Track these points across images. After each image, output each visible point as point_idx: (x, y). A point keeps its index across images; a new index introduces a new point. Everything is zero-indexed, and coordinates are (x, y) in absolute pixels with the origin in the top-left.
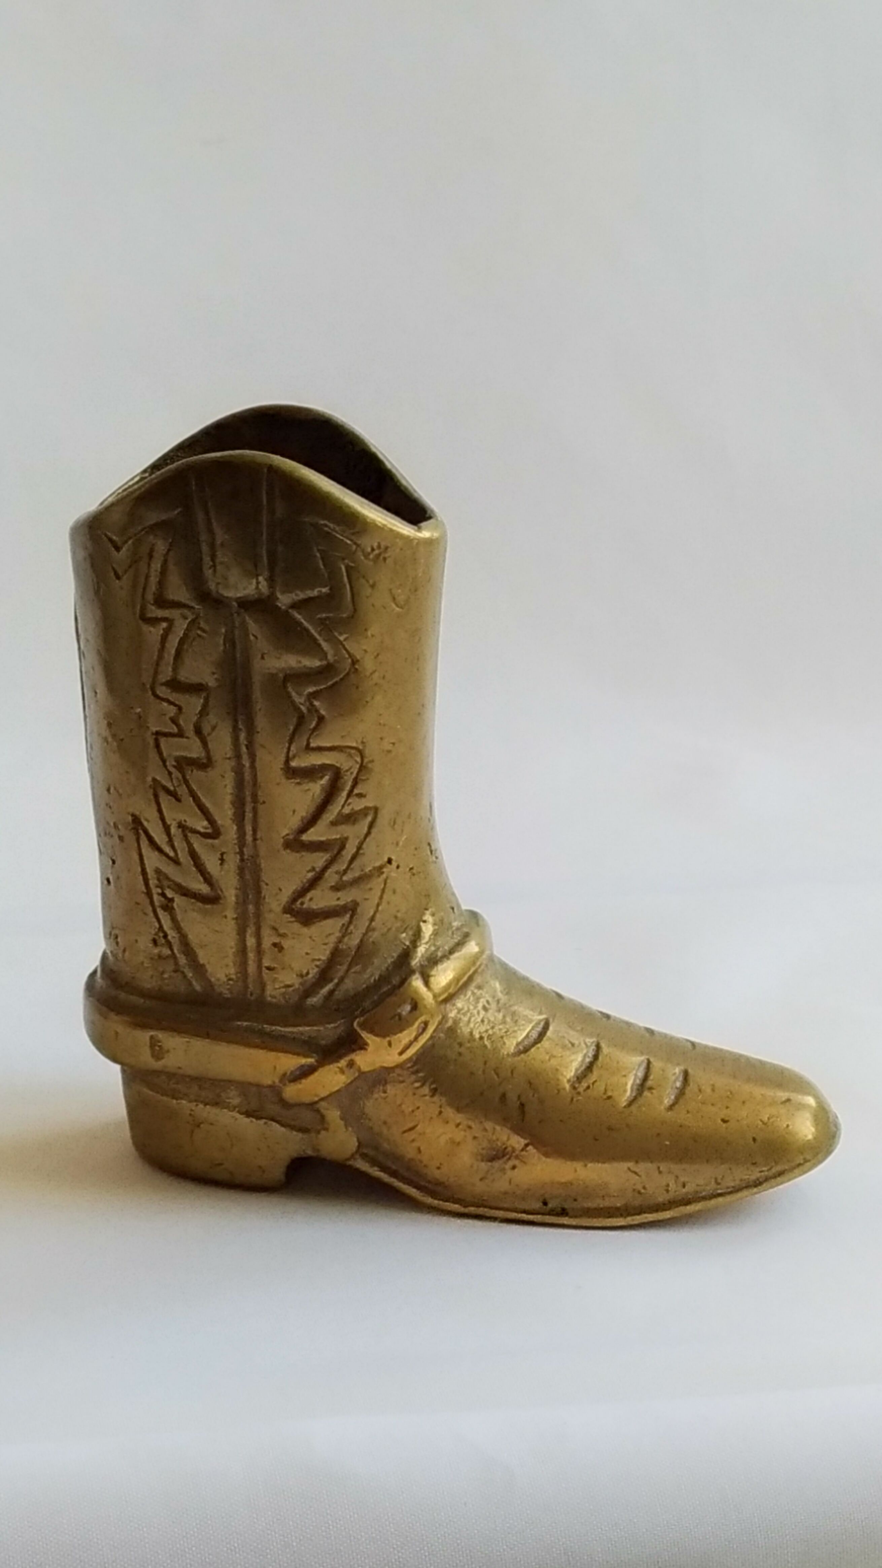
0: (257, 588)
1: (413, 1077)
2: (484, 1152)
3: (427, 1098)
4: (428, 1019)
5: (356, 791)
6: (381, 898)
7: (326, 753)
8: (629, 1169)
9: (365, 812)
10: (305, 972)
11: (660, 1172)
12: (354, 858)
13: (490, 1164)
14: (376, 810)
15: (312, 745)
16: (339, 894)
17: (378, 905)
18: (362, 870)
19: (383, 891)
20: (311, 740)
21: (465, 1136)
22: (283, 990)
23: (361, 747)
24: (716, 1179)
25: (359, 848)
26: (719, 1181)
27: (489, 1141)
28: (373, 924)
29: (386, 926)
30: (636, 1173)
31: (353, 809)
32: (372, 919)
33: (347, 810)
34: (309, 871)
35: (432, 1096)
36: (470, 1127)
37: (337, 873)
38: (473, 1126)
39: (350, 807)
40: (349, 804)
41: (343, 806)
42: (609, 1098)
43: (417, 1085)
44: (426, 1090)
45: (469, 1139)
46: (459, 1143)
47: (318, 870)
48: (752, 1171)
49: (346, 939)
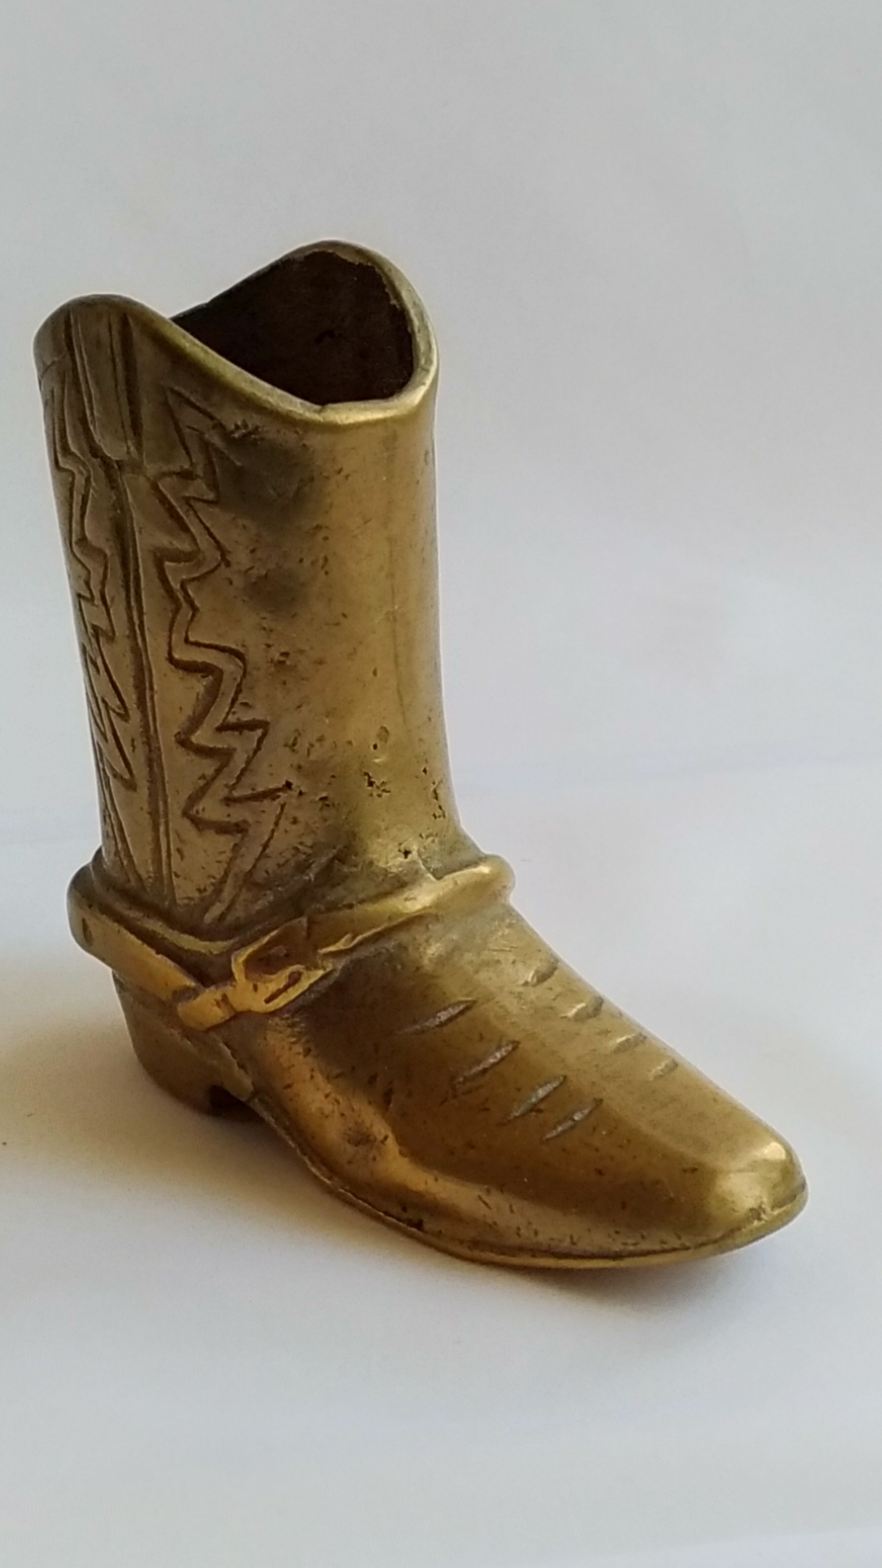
0: (128, 453)
1: (289, 1030)
2: (350, 1133)
3: (301, 1057)
4: (301, 970)
5: (241, 699)
6: (276, 824)
7: (203, 649)
8: (480, 1198)
9: (252, 726)
10: (202, 888)
11: (512, 1211)
12: (243, 772)
13: (356, 1148)
14: (264, 725)
15: (192, 639)
16: (231, 810)
17: (273, 831)
18: (253, 789)
19: (279, 818)
20: (189, 633)
21: (333, 1112)
22: (186, 901)
23: (242, 650)
24: (571, 1237)
25: (249, 762)
26: (575, 1240)
27: (356, 1123)
28: (267, 851)
29: (283, 857)
30: (486, 1204)
31: (238, 719)
32: (265, 846)
33: (232, 719)
34: (200, 778)
35: (305, 1056)
36: (338, 1102)
37: (226, 786)
38: (341, 1101)
39: (236, 716)
40: (234, 713)
41: (228, 714)
42: (487, 1109)
43: (293, 1040)
44: (298, 1048)
45: (337, 1114)
46: (327, 1117)
47: (208, 778)
48: (614, 1240)
49: (238, 861)
